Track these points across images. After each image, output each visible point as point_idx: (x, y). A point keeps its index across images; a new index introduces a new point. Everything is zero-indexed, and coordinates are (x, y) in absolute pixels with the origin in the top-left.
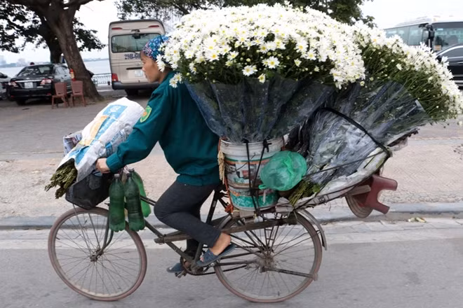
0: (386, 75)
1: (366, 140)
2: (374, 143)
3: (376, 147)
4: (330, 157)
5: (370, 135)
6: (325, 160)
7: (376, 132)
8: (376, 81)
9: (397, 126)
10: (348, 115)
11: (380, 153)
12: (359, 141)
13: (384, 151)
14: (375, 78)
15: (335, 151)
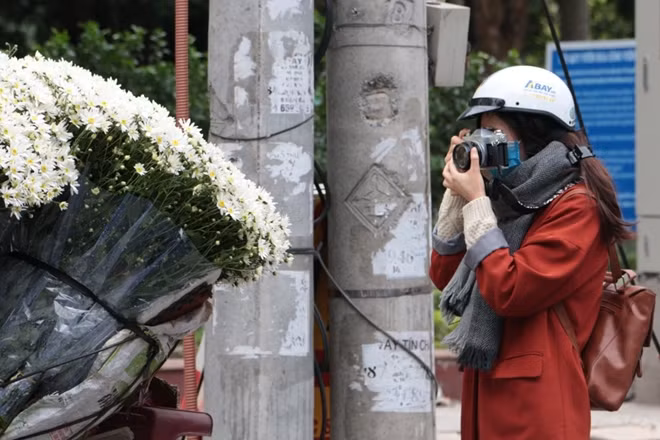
0: (124, 183)
1: (97, 315)
2: (114, 321)
3: (119, 329)
4: (23, 357)
5: (104, 305)
6: (12, 365)
7: (115, 297)
8: (107, 195)
9: (153, 282)
10: (57, 267)
11: (128, 340)
12: (81, 318)
13: (137, 336)
14: (104, 188)
15: (33, 342)
